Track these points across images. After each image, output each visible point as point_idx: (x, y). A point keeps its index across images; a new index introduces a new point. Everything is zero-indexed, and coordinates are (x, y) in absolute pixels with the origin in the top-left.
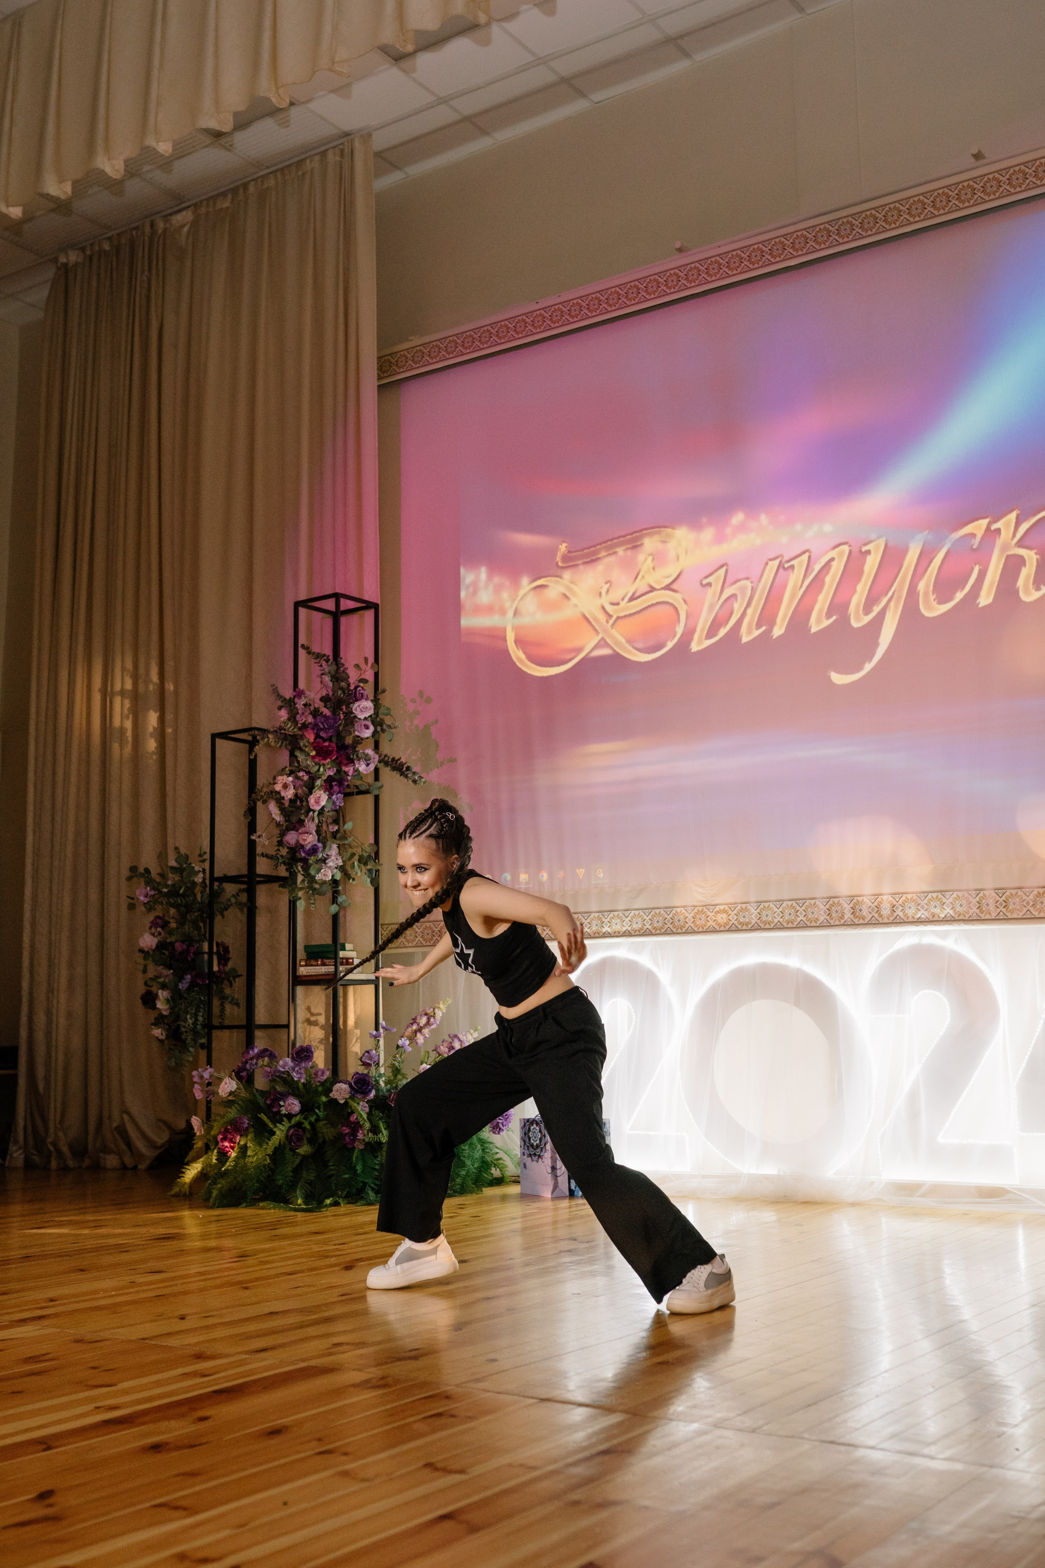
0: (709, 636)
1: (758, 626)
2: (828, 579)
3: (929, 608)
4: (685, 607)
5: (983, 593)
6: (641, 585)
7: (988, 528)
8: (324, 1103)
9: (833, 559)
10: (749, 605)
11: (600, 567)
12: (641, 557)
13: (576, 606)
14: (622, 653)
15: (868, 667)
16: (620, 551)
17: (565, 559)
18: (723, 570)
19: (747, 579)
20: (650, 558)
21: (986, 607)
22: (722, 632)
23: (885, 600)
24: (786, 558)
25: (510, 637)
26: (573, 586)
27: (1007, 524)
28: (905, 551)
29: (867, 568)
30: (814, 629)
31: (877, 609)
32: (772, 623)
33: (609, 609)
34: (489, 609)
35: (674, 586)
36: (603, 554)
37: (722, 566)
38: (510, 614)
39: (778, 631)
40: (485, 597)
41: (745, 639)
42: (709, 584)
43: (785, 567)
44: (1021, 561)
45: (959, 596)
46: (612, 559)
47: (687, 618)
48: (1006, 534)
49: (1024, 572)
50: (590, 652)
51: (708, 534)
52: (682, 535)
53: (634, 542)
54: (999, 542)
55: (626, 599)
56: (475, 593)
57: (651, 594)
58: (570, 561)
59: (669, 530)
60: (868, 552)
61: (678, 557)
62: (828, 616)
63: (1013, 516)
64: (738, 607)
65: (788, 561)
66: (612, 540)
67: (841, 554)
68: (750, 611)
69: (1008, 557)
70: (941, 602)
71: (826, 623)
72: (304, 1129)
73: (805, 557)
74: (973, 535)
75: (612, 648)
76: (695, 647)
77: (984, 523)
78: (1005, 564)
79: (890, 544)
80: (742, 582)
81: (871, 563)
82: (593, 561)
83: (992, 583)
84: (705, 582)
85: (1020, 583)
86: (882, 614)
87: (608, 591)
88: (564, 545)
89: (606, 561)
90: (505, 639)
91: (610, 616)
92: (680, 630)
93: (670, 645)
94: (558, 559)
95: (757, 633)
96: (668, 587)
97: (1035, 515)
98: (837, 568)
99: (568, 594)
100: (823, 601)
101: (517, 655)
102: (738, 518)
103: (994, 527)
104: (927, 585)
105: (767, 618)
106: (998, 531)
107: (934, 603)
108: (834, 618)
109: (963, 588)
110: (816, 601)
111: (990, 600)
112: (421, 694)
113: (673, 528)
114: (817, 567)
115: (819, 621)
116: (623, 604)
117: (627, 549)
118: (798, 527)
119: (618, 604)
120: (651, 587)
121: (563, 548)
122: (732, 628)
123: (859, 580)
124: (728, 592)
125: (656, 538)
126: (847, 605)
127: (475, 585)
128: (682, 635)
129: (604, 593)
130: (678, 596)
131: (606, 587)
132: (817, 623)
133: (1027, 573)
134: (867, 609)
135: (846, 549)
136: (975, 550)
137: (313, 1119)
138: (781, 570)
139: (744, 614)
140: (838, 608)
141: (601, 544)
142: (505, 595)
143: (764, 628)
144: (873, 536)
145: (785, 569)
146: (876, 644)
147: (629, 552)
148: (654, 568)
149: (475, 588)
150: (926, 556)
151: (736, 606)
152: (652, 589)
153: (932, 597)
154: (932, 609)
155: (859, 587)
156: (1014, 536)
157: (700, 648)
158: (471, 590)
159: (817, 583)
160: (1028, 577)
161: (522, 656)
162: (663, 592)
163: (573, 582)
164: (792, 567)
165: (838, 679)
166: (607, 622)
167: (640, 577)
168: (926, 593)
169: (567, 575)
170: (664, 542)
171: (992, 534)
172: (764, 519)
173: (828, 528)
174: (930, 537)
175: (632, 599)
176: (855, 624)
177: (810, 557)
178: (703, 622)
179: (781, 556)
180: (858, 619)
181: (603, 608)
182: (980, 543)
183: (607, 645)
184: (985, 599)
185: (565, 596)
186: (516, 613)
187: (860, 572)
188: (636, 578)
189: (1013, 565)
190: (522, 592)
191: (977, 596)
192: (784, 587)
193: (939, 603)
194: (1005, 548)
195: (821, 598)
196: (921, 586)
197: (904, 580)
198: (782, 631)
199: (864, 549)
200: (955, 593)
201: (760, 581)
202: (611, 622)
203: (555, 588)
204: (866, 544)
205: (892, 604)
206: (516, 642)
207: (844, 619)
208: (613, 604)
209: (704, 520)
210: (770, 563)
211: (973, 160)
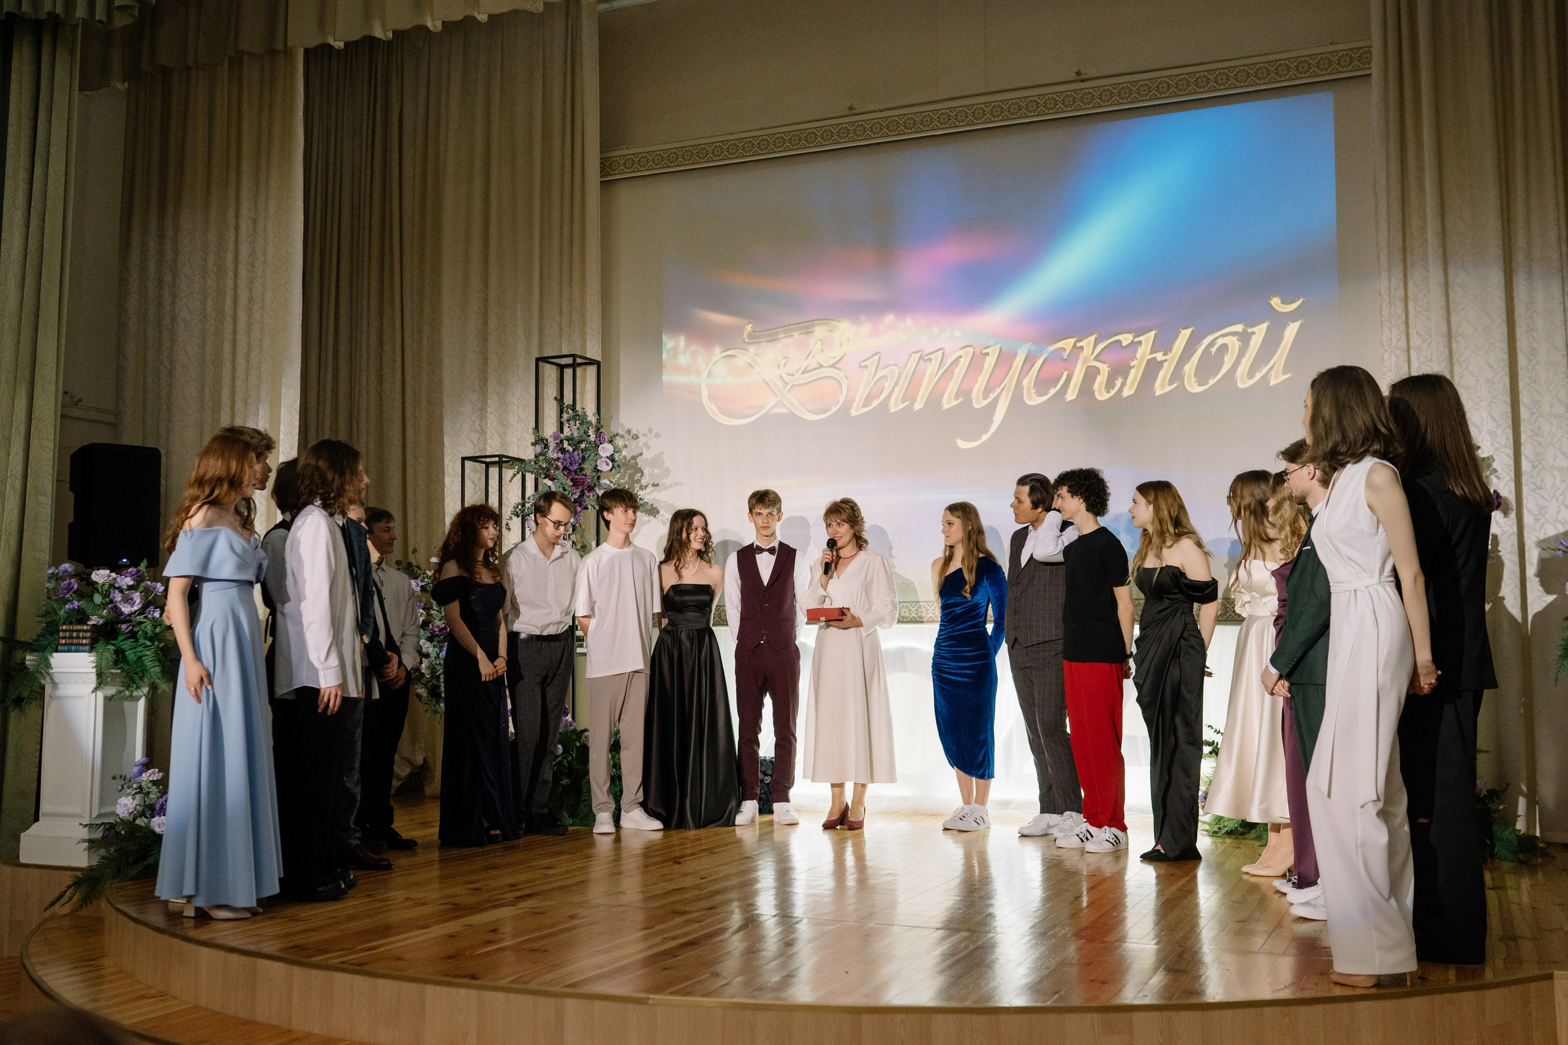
0: (865, 405)
1: (903, 401)
2: (957, 371)
3: (1030, 398)
4: (846, 382)
5: (1070, 391)
6: (812, 363)
7: (1075, 345)
8: (578, 748)
9: (961, 357)
10: (896, 384)
11: (779, 345)
12: (812, 341)
13: (759, 373)
14: (796, 413)
15: (985, 437)
16: (796, 335)
17: (750, 336)
18: (877, 357)
19: (896, 365)
20: (820, 343)
21: (1071, 401)
22: (875, 403)
23: (998, 391)
24: (926, 352)
25: (705, 392)
26: (757, 358)
27: (1088, 344)
28: (1015, 356)
29: (986, 365)
30: (945, 407)
31: (992, 396)
32: (913, 400)
33: (786, 378)
34: (687, 370)
35: (838, 365)
36: (782, 335)
37: (876, 354)
38: (705, 375)
39: (918, 406)
40: (683, 360)
41: (893, 410)
42: (866, 367)
43: (924, 358)
44: (1097, 371)
45: (1053, 391)
46: (789, 340)
47: (848, 391)
48: (1087, 351)
49: (1099, 379)
50: (770, 410)
51: (866, 328)
52: (845, 327)
53: (808, 331)
54: (1082, 356)
55: (800, 372)
56: (675, 356)
57: (819, 370)
58: (755, 338)
59: (835, 323)
60: (987, 354)
61: (842, 344)
62: (956, 398)
63: (1092, 338)
64: (888, 386)
65: (927, 355)
66: (789, 325)
67: (967, 353)
68: (897, 390)
69: (1088, 367)
70: (1039, 395)
71: (955, 403)
72: (564, 766)
73: (940, 353)
74: (1064, 349)
75: (787, 408)
76: (854, 413)
77: (1072, 341)
78: (1086, 372)
79: (1003, 350)
80: (892, 367)
81: (990, 362)
82: (773, 340)
83: (1076, 385)
84: (862, 364)
85: (1096, 386)
86: (996, 400)
87: (785, 365)
88: (750, 325)
89: (785, 341)
90: (700, 395)
91: (787, 384)
92: (842, 399)
93: (834, 409)
94: (745, 336)
95: (902, 406)
96: (833, 366)
97: (1108, 339)
98: (964, 363)
99: (753, 364)
100: (952, 386)
101: (710, 407)
102: (890, 318)
103: (1079, 345)
104: (1030, 382)
105: (910, 396)
106: (1082, 348)
107: (1034, 396)
108: (961, 400)
109: (1055, 386)
110: (947, 386)
111: (1074, 397)
112: (629, 431)
113: (839, 322)
114: (949, 362)
115: (949, 401)
116: (797, 375)
117: (801, 334)
118: (936, 330)
119: (793, 375)
120: (820, 364)
121: (749, 327)
122: (883, 401)
123: (980, 374)
124: (879, 374)
125: (825, 327)
126: (970, 391)
127: (675, 350)
128: (844, 403)
129: (782, 366)
130: (841, 373)
131: (784, 361)
132: (948, 402)
133: (1101, 380)
134: (985, 395)
135: (971, 350)
136: (1065, 360)
137: (570, 758)
138: (921, 361)
139: (892, 391)
140: (964, 393)
141: (780, 328)
142: (700, 360)
143: (907, 403)
144: (991, 343)
145: (925, 361)
146: (991, 422)
147: (803, 336)
148: (822, 351)
149: (675, 352)
150: (1029, 360)
151: (886, 385)
152: (821, 366)
153: (1033, 391)
154: (1033, 400)
155: (980, 379)
156: (1093, 353)
157: (857, 414)
158: (671, 353)
159: (949, 372)
160: (1101, 383)
161: (715, 409)
162: (829, 369)
163: (757, 356)
164: (930, 360)
165: (962, 444)
166: (784, 388)
167: (811, 356)
168: (1029, 388)
169: (752, 349)
170: (831, 331)
171: (1077, 350)
172: (909, 321)
173: (958, 333)
174: (1033, 347)
175: (804, 372)
176: (976, 406)
177: (943, 354)
178: (860, 395)
179: (922, 350)
180: (978, 402)
181: (781, 377)
182: (1069, 355)
183: (785, 406)
184: (1071, 395)
185: (750, 364)
186: (709, 375)
187: (980, 368)
188: (808, 356)
189: (1091, 374)
190: (714, 359)
191: (1065, 393)
192: (924, 374)
193: (1038, 396)
194: (1086, 360)
195: (951, 384)
196: (1025, 382)
197: (1012, 378)
198: (921, 406)
199: (984, 352)
200: (1049, 389)
201: (905, 367)
202: (787, 388)
203: (742, 358)
204: (985, 348)
205: (1004, 393)
206: (709, 397)
207: (968, 401)
208: (789, 374)
209: (863, 318)
210: (913, 355)
211: (1074, 75)
